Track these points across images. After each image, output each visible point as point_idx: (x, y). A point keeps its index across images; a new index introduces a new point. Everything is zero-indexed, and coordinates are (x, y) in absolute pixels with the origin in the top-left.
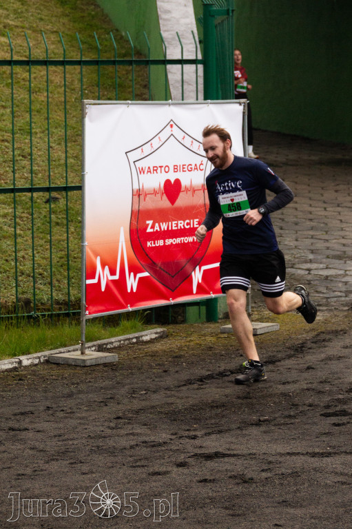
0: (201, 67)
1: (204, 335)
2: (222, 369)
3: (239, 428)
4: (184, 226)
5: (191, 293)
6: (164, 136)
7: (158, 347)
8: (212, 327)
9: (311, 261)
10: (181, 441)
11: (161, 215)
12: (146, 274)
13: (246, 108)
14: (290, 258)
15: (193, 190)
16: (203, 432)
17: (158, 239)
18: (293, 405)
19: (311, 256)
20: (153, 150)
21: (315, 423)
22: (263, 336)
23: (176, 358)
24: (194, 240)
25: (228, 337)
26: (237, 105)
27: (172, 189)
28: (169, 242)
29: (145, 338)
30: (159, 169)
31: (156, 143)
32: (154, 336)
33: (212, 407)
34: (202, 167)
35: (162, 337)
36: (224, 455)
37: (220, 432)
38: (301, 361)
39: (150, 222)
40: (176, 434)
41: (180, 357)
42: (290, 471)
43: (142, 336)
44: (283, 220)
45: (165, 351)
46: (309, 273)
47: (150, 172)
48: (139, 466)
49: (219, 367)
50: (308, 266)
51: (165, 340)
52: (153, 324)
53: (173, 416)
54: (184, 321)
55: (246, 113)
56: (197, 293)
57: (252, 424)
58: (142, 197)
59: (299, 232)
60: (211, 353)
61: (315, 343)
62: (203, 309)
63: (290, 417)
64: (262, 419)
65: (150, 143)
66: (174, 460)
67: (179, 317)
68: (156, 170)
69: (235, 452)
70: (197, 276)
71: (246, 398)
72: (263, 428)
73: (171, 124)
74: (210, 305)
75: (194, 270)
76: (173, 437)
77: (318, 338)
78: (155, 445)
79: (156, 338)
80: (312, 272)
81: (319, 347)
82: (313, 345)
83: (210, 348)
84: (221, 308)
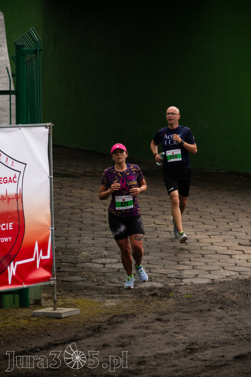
0: (13, 97)
1: (18, 318)
2: (33, 346)
4: (1, 228)
5: (7, 284)
8: (24, 312)
9: (105, 257)
13: (51, 130)
14: (88, 254)
15: (8, 199)
19: (106, 253)
22: (67, 319)
24: (9, 240)
25: (38, 320)
26: (44, 128)
34: (15, 180)
38: (98, 339)
44: (82, 222)
46: (104, 267)
49: (31, 344)
50: (103, 260)
54: (1, 307)
55: (51, 135)
56: (12, 284)
59: (95, 232)
60: (24, 333)
61: (110, 324)
62: (17, 297)
70: (12, 270)
74: (22, 293)
75: (10, 265)
77: (112, 321)
80: (106, 266)
81: (113, 328)
82: (109, 327)
83: (23, 329)
84: (32, 296)
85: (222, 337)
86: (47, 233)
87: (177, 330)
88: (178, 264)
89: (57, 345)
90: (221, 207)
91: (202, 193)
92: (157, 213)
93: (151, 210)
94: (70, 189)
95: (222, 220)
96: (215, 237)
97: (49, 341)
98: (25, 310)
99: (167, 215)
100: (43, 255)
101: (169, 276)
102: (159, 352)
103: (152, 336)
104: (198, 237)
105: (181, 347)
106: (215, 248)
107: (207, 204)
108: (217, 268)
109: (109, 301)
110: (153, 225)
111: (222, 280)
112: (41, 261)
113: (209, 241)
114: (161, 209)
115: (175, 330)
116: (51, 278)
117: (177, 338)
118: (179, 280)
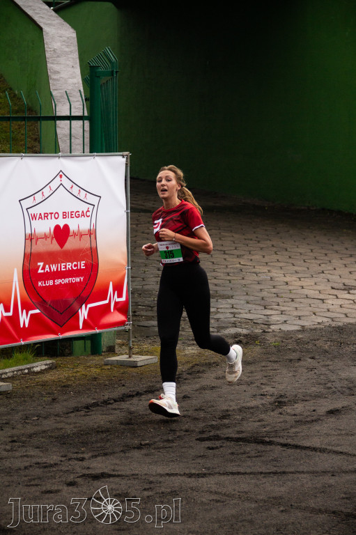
0: (87, 123)
1: (89, 367)
2: (106, 397)
3: (122, 451)
4: (72, 267)
5: (77, 328)
6: (54, 185)
7: (48, 377)
8: (97, 359)
10: (70, 462)
11: (51, 257)
12: (37, 311)
13: (129, 160)
15: (80, 235)
16: (90, 454)
17: (48, 279)
18: (171, 430)
20: (44, 198)
21: (191, 447)
22: (143, 368)
23: (65, 387)
24: (80, 280)
25: (111, 369)
26: (121, 157)
27: (61, 234)
28: (58, 282)
29: (35, 369)
30: (50, 215)
31: (47, 192)
32: (44, 367)
33: (98, 432)
34: (88, 214)
35: (51, 368)
36: (110, 476)
37: (106, 454)
39: (41, 264)
40: (65, 456)
41: (68, 386)
42: (169, 490)
43: (33, 367)
45: (54, 381)
47: (41, 218)
48: (33, 485)
49: (103, 396)
51: (54, 371)
52: (43, 356)
53: (63, 440)
54: (70, 354)
55: (129, 165)
56: (83, 328)
57: (134, 448)
58: (34, 241)
60: (95, 383)
61: (190, 374)
62: (89, 343)
63: (168, 441)
64: (143, 443)
65: (41, 192)
66: (64, 480)
67: (67, 350)
68: (47, 217)
69: (120, 473)
70: (83, 313)
71: (128, 424)
72: (144, 451)
73: (61, 174)
74: (94, 339)
75: (81, 308)
76: (63, 459)
77: (193, 370)
78: (47, 466)
79: (45, 369)
81: (194, 378)
82: (189, 376)
83: (95, 379)
84: (105, 342)
85: (314, 389)
86: (123, 273)
87: (264, 381)
88: (265, 308)
89: (133, 396)
90: (312, 248)
91: (291, 232)
92: (243, 253)
93: (236, 249)
94: (148, 225)
95: (313, 261)
96: (306, 280)
97: (123, 392)
98: (97, 358)
99: (253, 255)
100: (118, 297)
101: (255, 321)
102: (244, 405)
103: (237, 387)
104: (287, 279)
105: (269, 399)
106: (306, 291)
107: (297, 244)
108: (307, 313)
109: (189, 348)
110: (238, 265)
111: (313, 327)
112: (116, 303)
113: (299, 283)
114: (246, 248)
115: (262, 381)
116: (127, 323)
117: (264, 390)
118: (266, 326)
